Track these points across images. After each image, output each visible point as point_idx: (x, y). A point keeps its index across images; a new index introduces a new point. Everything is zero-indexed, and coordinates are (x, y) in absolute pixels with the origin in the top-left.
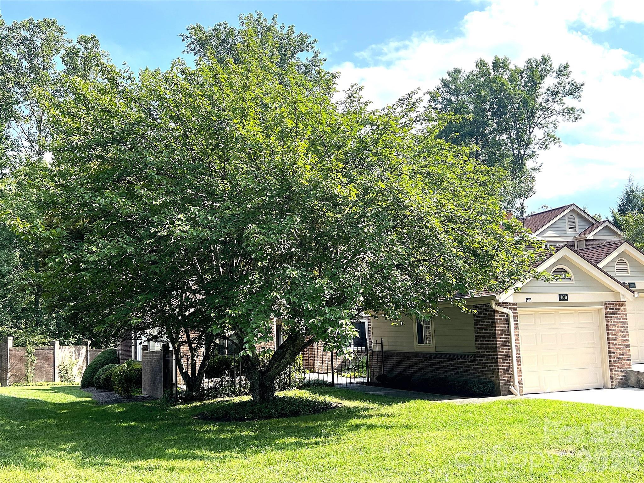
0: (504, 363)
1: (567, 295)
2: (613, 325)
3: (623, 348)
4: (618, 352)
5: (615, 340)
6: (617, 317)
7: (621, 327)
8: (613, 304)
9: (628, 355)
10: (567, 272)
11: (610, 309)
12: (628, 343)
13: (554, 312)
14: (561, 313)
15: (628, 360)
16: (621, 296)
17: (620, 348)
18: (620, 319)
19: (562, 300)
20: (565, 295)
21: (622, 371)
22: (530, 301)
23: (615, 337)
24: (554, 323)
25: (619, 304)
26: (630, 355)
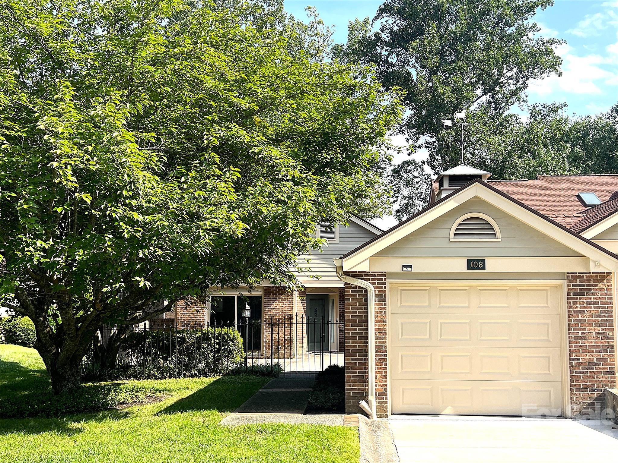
0: (355, 364)
1: (483, 261)
2: (580, 312)
3: (600, 351)
4: (585, 358)
5: (581, 338)
6: (590, 299)
7: (597, 316)
8: (583, 277)
9: (610, 364)
10: (489, 223)
11: (573, 285)
12: (612, 344)
13: (467, 288)
14: (481, 290)
15: (609, 373)
16: (592, 264)
17: (592, 352)
18: (594, 303)
19: (473, 268)
20: (478, 260)
21: (593, 390)
22: (410, 269)
23: (583, 333)
24: (466, 305)
25: (597, 277)
26: (614, 364)
